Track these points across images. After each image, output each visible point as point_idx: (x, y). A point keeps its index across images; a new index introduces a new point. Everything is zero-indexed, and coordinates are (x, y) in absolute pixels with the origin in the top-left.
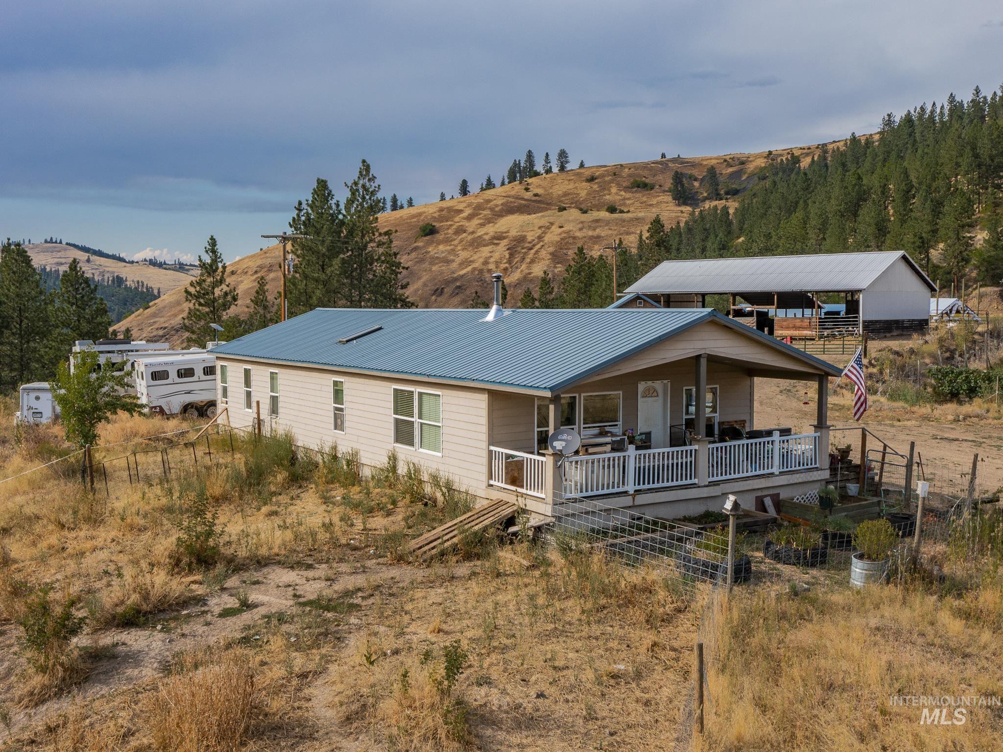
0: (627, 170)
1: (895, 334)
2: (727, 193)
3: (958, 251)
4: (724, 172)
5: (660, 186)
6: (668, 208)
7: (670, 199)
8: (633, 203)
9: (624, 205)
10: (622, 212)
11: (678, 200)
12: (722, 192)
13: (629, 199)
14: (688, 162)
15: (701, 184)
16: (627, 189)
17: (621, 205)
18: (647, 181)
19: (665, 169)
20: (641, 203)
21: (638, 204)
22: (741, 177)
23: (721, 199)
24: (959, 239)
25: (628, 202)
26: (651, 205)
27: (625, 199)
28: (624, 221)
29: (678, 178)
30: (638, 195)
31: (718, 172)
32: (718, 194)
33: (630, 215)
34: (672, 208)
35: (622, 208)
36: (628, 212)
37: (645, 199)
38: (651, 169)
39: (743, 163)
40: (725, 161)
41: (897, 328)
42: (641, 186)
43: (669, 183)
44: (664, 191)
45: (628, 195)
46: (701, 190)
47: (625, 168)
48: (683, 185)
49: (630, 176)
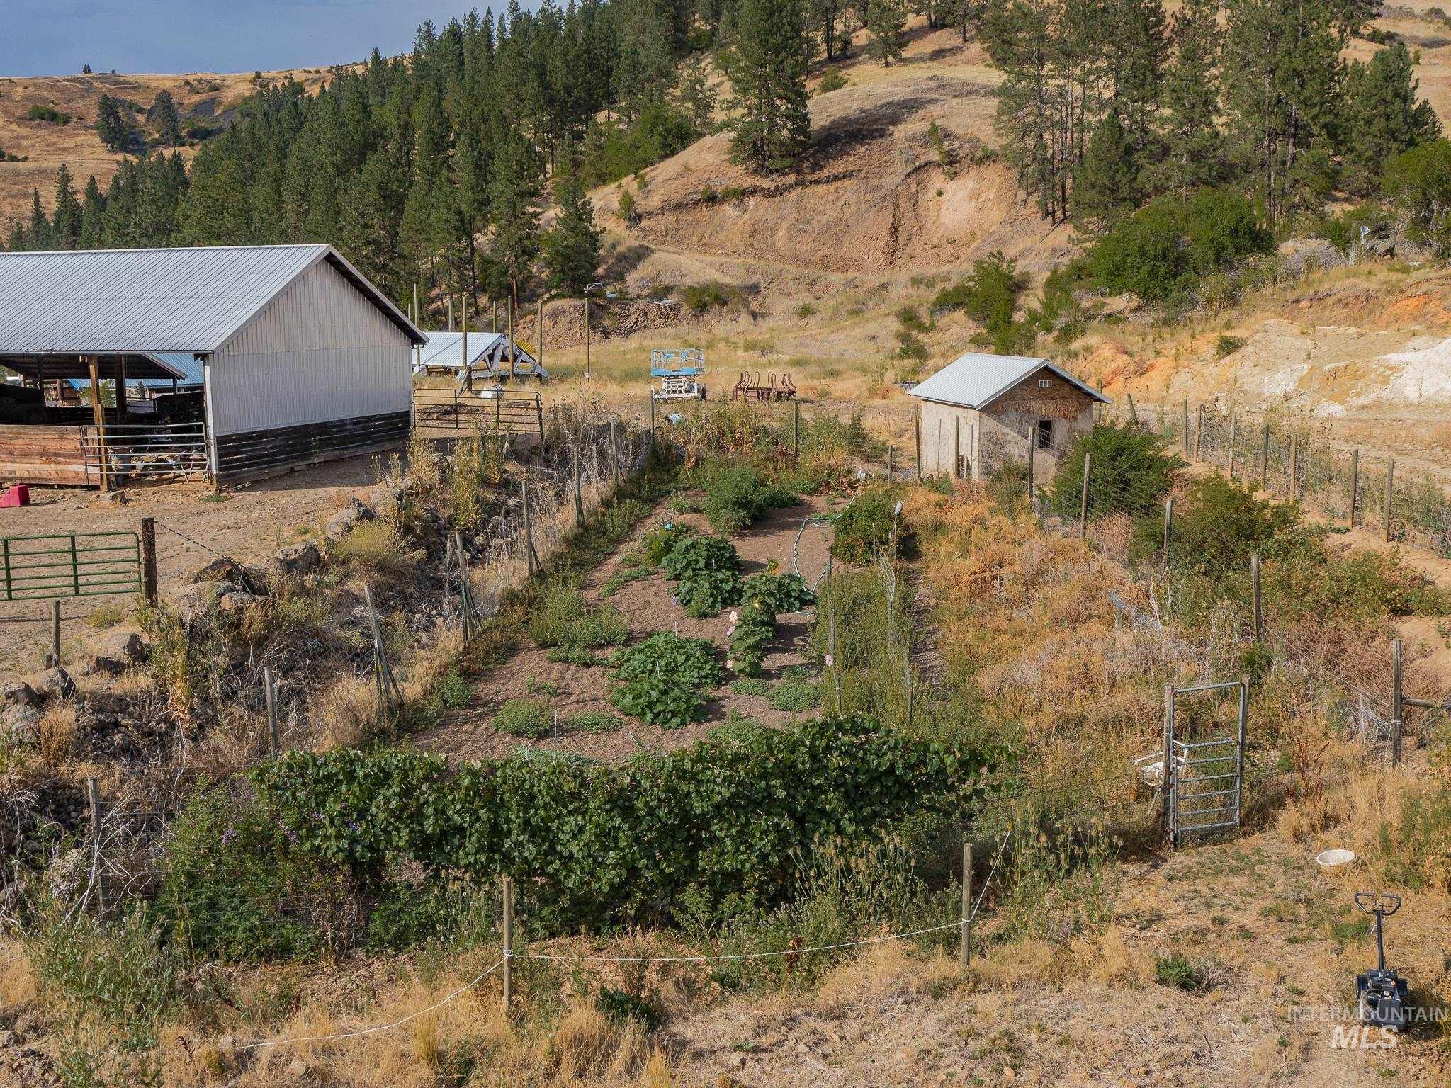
0: (20, 89)
1: (318, 458)
2: (192, 135)
3: (516, 238)
4: (185, 101)
5: (81, 119)
6: (95, 156)
7: (97, 140)
8: (33, 146)
9: (19, 147)
10: (14, 159)
11: (112, 143)
12: (184, 133)
13: (26, 137)
14: (125, 82)
15: (148, 118)
16: (21, 120)
17: (11, 147)
18: (57, 109)
19: (86, 91)
20: (48, 145)
21: (41, 147)
22: (212, 110)
23: (183, 145)
24: (516, 217)
25: (24, 143)
26: (65, 150)
27: (18, 137)
28: (18, 174)
29: (109, 107)
30: (42, 132)
31: (175, 100)
32: (178, 137)
33: (28, 165)
34: (101, 156)
35: (14, 153)
36: (26, 159)
37: (53, 138)
38: (63, 90)
39: (216, 89)
40: (187, 83)
41: (325, 444)
42: (47, 116)
43: (93, 116)
44: (88, 128)
45: (24, 131)
46: (150, 128)
47: (17, 85)
48: (118, 118)
49: (26, 99)
